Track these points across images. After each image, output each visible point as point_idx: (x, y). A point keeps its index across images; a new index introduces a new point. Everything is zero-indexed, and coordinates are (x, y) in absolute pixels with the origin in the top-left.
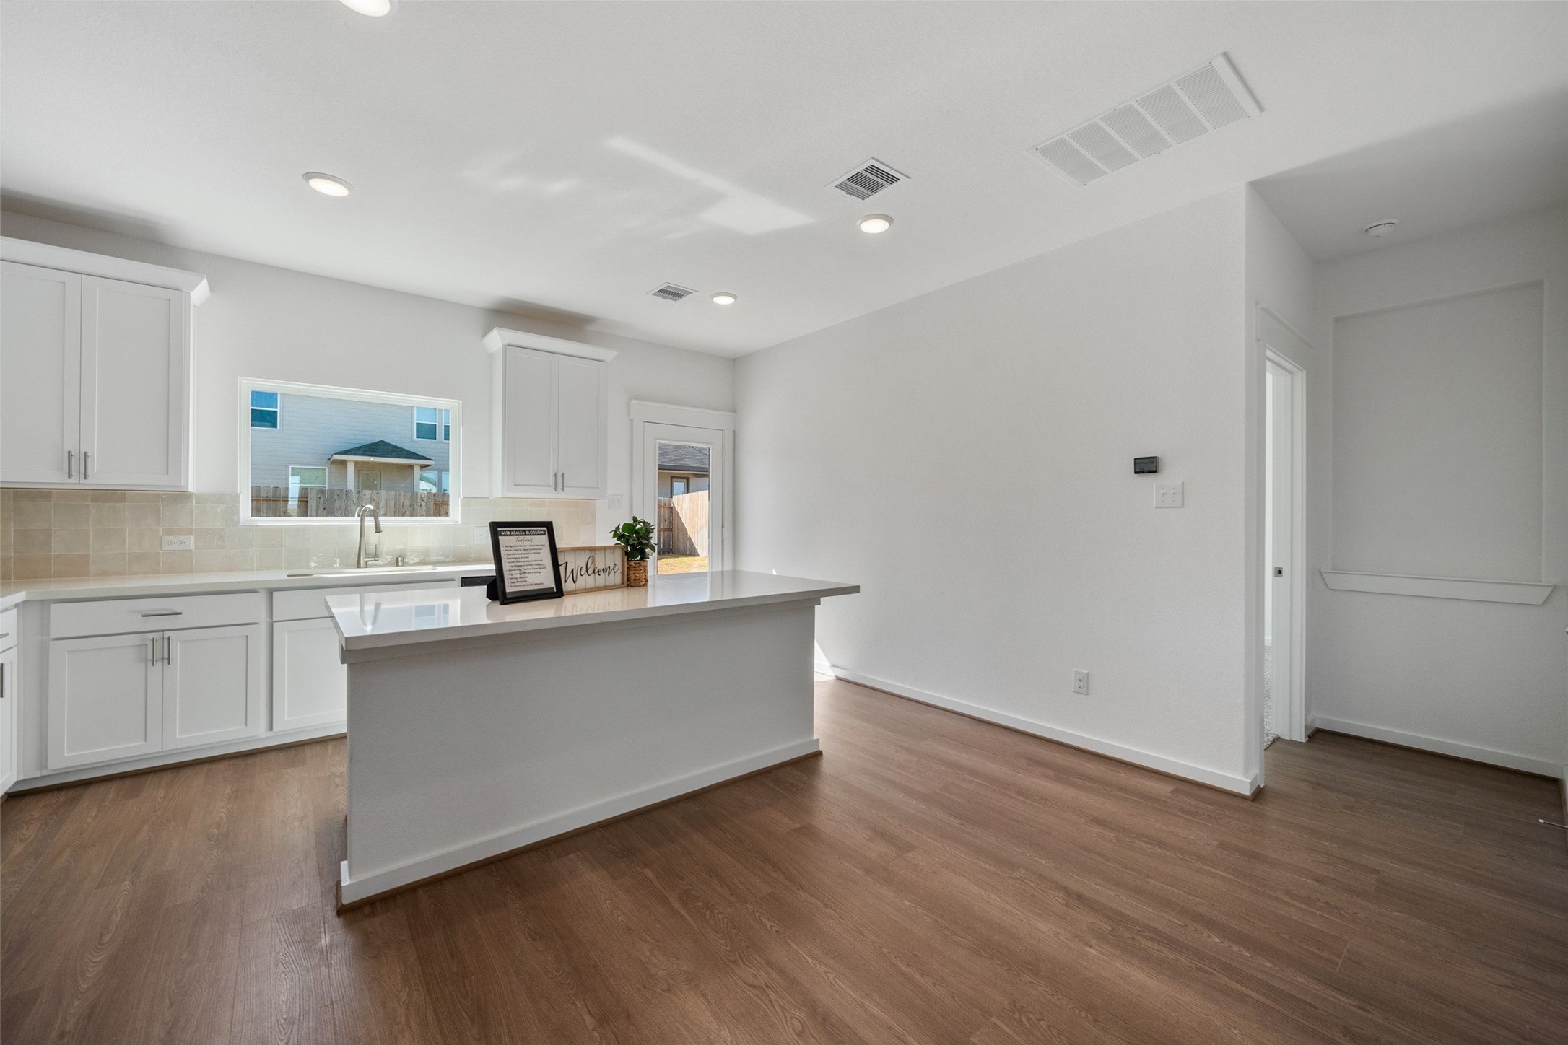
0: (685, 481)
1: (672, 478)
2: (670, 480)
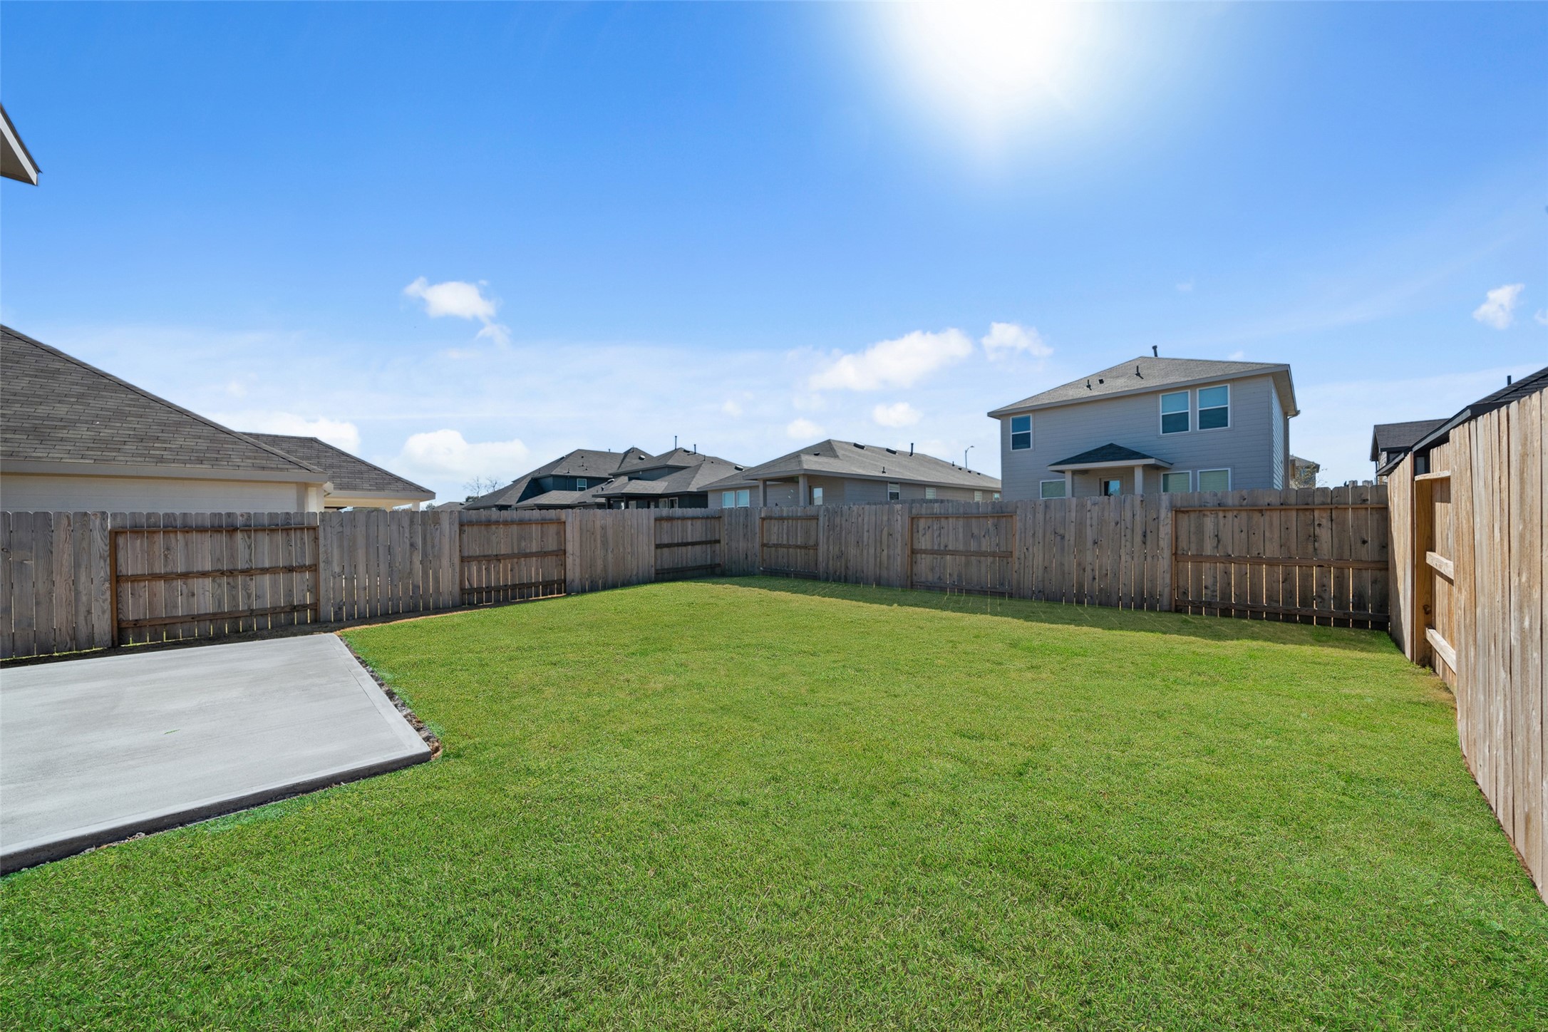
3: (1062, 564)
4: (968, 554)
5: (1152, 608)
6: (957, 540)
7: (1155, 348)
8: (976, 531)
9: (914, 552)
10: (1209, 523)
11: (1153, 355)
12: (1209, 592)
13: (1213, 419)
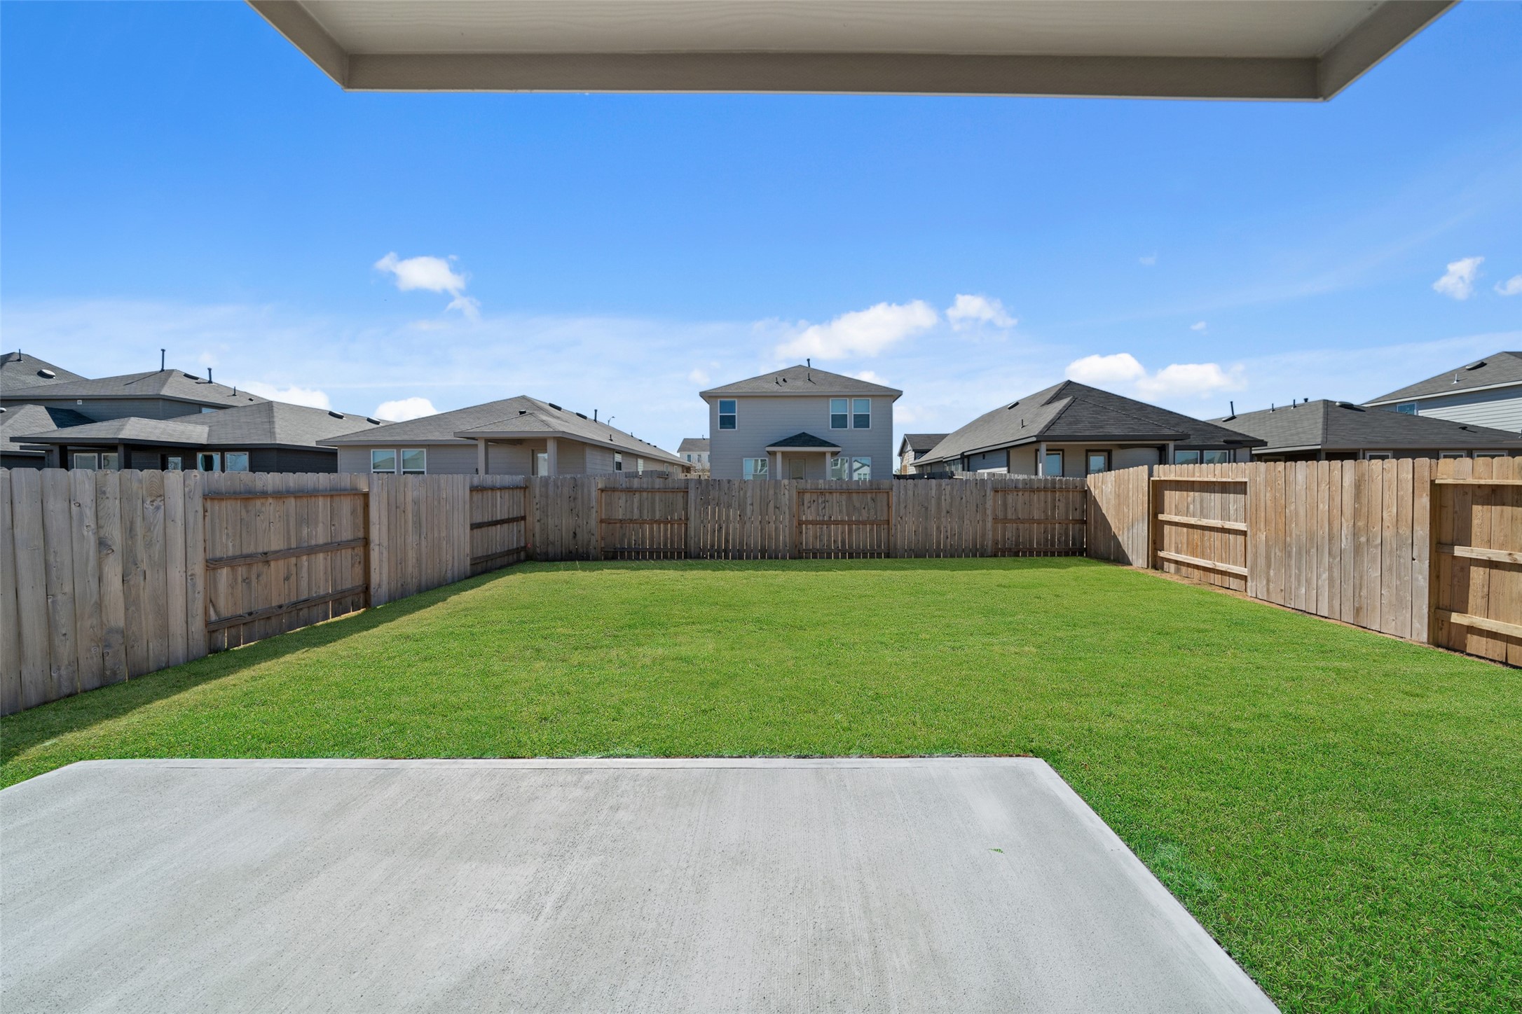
0: (1106, 454)
1: (1087, 451)
2: (1085, 454)
3: (926, 528)
4: (850, 523)
5: (982, 556)
6: (841, 511)
7: (808, 360)
8: (857, 504)
9: (800, 523)
10: (1010, 498)
11: (807, 366)
12: (1009, 542)
13: (862, 421)
